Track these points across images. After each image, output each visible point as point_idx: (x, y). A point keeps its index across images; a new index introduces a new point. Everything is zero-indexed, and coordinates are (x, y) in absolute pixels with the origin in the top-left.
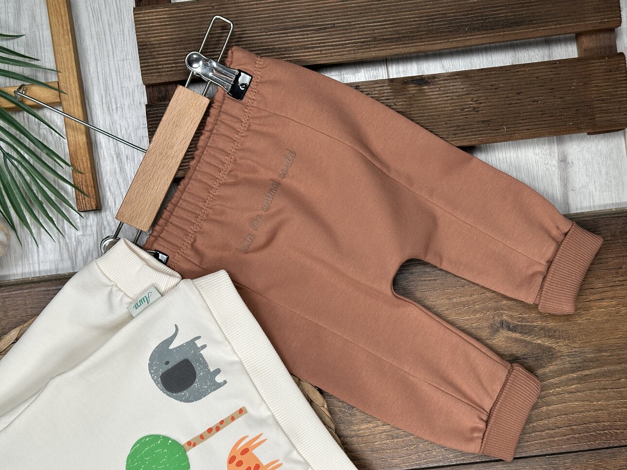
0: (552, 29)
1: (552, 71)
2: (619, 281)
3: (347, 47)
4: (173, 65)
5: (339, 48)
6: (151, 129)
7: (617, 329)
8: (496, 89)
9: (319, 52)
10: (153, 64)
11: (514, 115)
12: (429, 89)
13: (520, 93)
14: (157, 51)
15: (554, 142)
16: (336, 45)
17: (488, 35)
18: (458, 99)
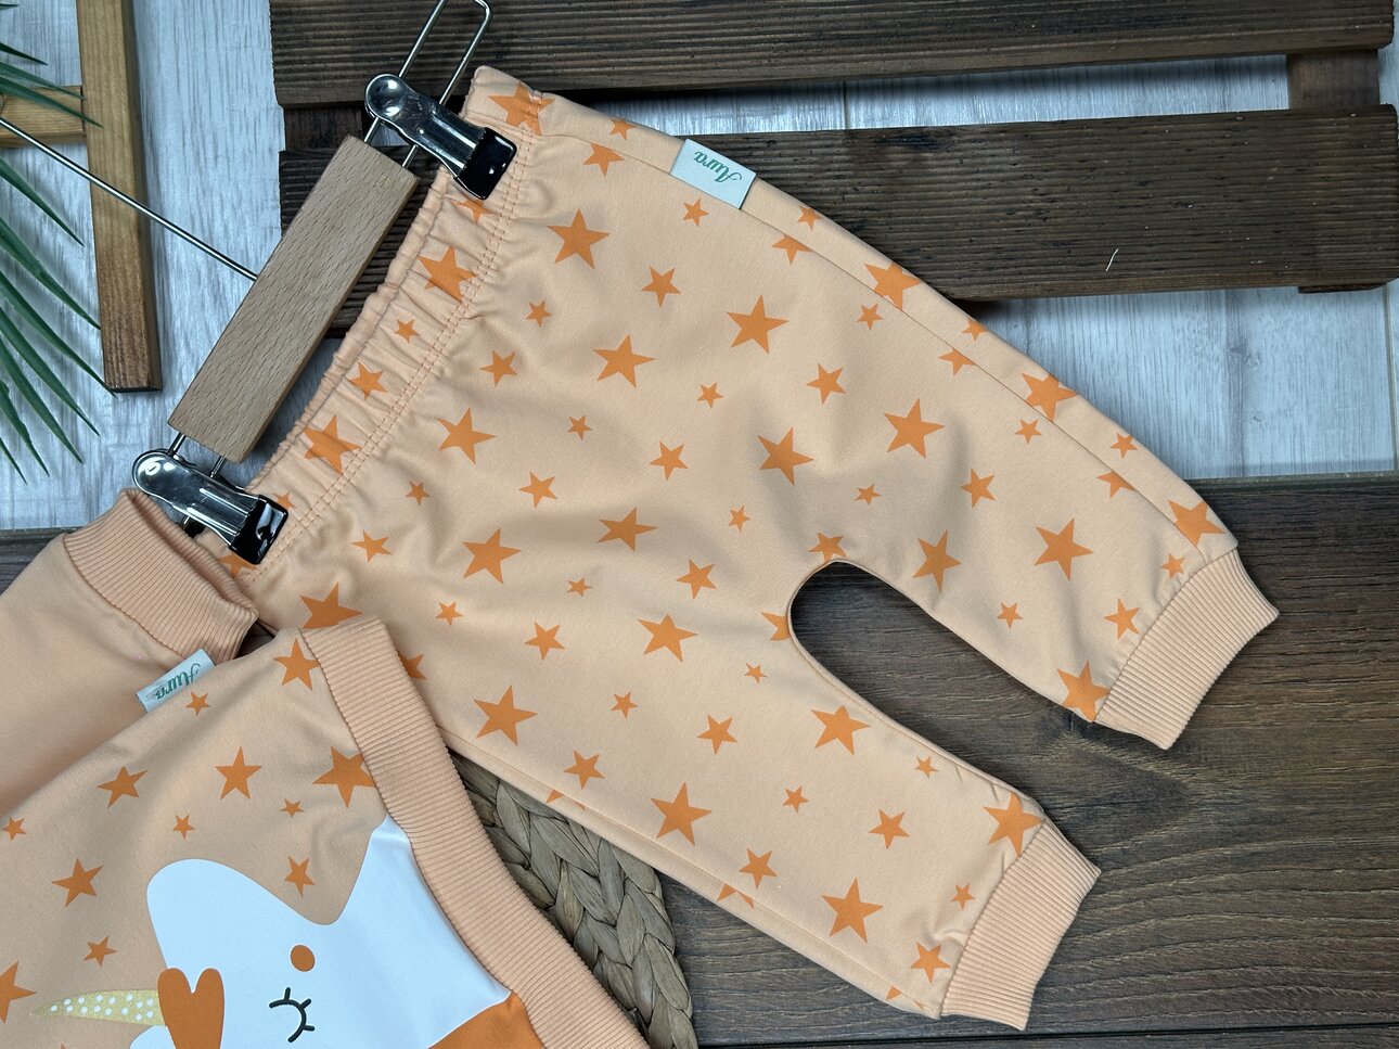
0: (1230, 38)
1: (1224, 137)
2: (1349, 641)
3: (754, 50)
4: (350, 64)
5: (736, 51)
6: (289, 209)
7: (1335, 753)
8: (1092, 169)
9: (688, 58)
10: (303, 58)
11: (1129, 234)
12: (937, 159)
13: (1147, 183)
14: (314, 29)
15: (1219, 306)
16: (729, 44)
17: (1082, 43)
18: (1003, 187)
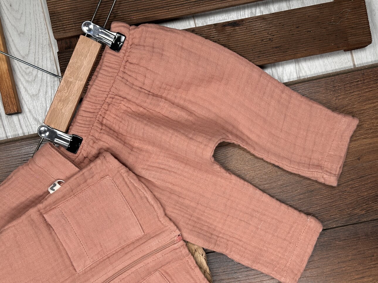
1: (318, 11)
3: (185, 6)
10: (60, 25)
11: (296, 42)
12: (240, 29)
13: (299, 27)
16: (178, 5)
18: (259, 34)
